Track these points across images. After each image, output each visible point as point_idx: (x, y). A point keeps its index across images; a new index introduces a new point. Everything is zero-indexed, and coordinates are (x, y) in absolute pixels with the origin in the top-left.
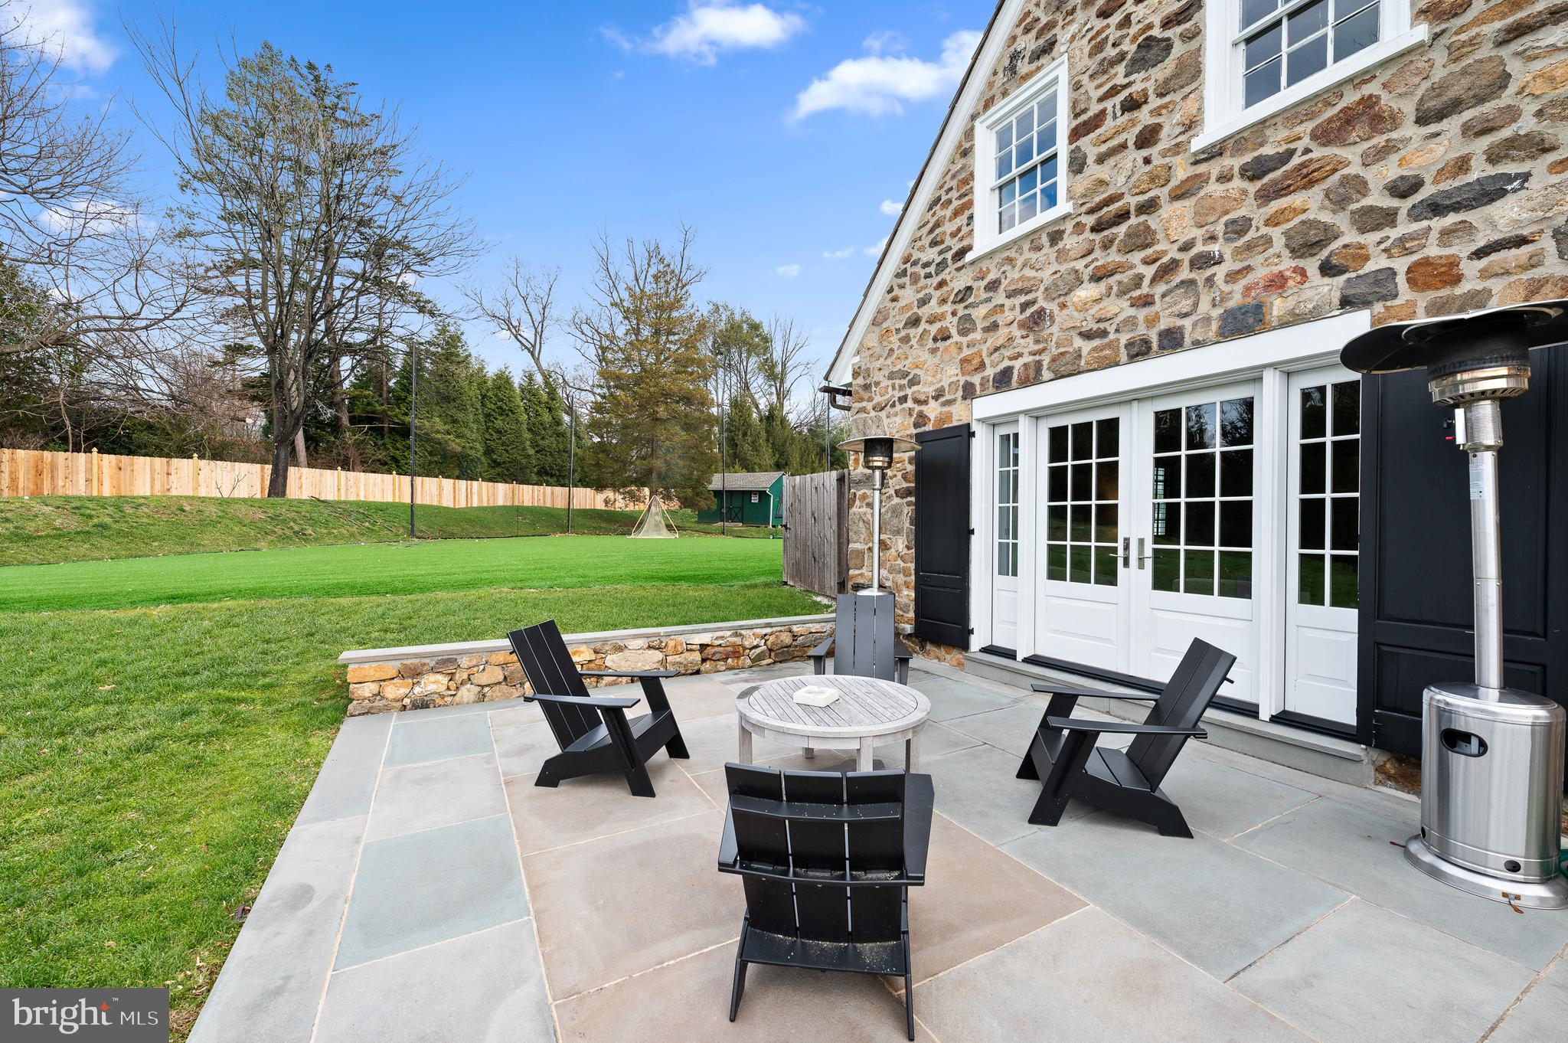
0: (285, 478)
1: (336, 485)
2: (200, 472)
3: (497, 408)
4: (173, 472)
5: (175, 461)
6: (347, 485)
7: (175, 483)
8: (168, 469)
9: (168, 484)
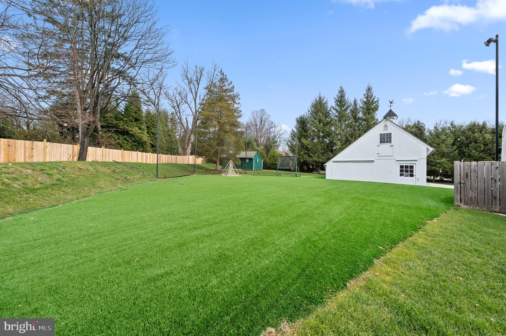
0: (87, 151)
1: (101, 154)
2: (47, 148)
3: (152, 125)
4: (34, 147)
5: (36, 143)
6: (105, 154)
7: (35, 153)
8: (32, 146)
9: (32, 154)
